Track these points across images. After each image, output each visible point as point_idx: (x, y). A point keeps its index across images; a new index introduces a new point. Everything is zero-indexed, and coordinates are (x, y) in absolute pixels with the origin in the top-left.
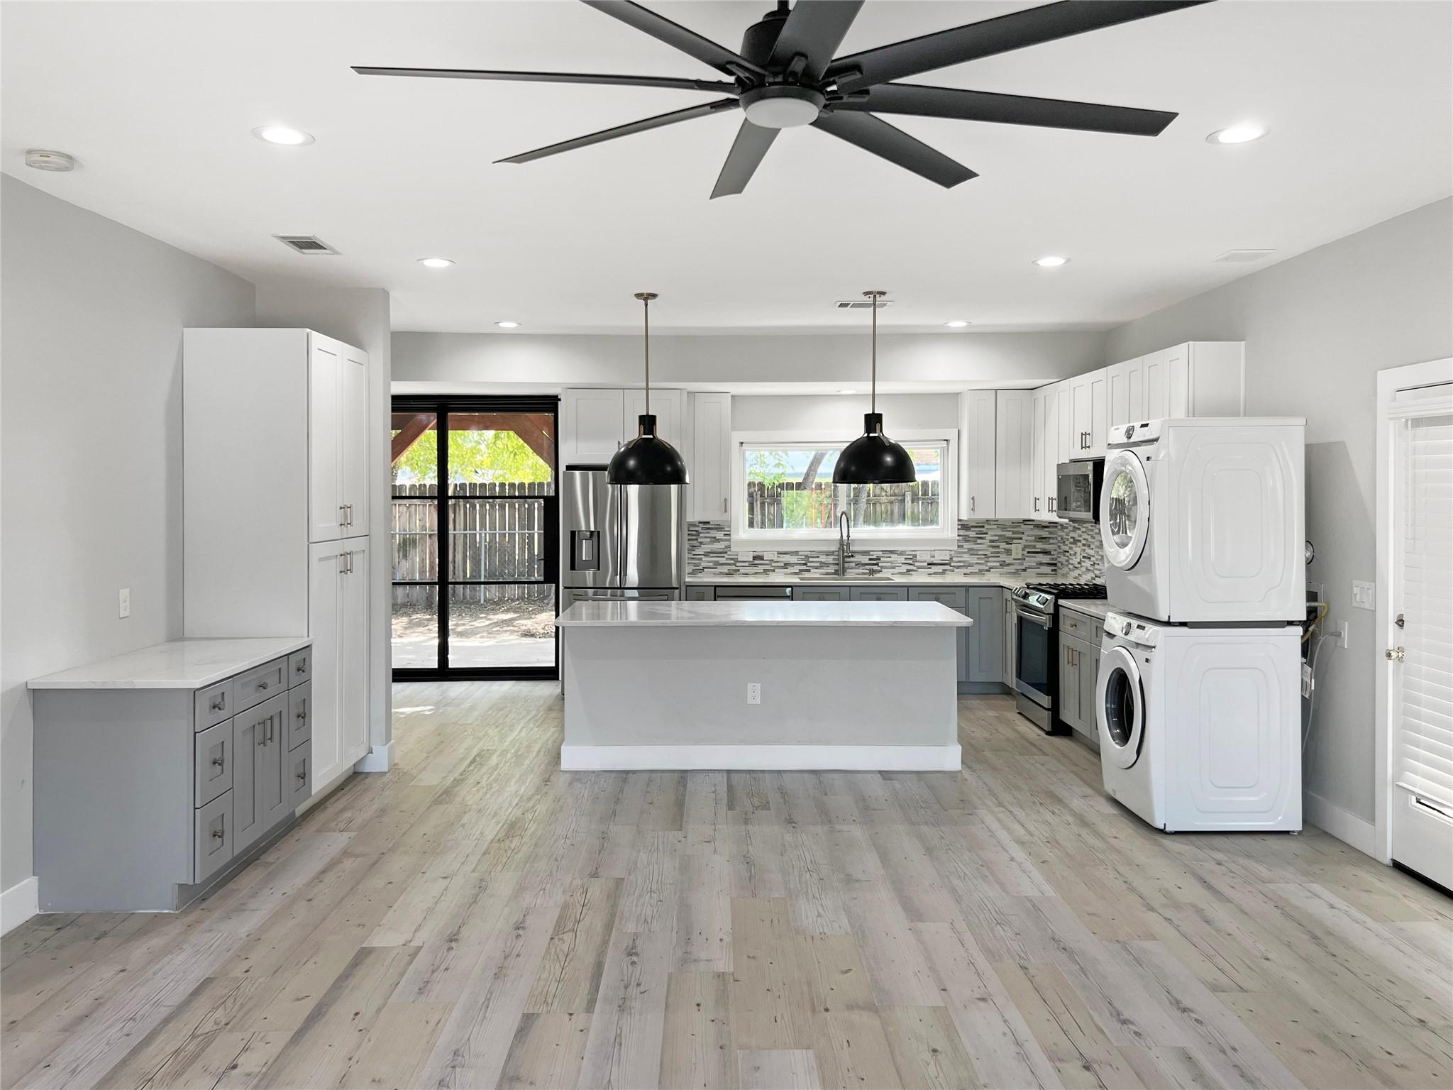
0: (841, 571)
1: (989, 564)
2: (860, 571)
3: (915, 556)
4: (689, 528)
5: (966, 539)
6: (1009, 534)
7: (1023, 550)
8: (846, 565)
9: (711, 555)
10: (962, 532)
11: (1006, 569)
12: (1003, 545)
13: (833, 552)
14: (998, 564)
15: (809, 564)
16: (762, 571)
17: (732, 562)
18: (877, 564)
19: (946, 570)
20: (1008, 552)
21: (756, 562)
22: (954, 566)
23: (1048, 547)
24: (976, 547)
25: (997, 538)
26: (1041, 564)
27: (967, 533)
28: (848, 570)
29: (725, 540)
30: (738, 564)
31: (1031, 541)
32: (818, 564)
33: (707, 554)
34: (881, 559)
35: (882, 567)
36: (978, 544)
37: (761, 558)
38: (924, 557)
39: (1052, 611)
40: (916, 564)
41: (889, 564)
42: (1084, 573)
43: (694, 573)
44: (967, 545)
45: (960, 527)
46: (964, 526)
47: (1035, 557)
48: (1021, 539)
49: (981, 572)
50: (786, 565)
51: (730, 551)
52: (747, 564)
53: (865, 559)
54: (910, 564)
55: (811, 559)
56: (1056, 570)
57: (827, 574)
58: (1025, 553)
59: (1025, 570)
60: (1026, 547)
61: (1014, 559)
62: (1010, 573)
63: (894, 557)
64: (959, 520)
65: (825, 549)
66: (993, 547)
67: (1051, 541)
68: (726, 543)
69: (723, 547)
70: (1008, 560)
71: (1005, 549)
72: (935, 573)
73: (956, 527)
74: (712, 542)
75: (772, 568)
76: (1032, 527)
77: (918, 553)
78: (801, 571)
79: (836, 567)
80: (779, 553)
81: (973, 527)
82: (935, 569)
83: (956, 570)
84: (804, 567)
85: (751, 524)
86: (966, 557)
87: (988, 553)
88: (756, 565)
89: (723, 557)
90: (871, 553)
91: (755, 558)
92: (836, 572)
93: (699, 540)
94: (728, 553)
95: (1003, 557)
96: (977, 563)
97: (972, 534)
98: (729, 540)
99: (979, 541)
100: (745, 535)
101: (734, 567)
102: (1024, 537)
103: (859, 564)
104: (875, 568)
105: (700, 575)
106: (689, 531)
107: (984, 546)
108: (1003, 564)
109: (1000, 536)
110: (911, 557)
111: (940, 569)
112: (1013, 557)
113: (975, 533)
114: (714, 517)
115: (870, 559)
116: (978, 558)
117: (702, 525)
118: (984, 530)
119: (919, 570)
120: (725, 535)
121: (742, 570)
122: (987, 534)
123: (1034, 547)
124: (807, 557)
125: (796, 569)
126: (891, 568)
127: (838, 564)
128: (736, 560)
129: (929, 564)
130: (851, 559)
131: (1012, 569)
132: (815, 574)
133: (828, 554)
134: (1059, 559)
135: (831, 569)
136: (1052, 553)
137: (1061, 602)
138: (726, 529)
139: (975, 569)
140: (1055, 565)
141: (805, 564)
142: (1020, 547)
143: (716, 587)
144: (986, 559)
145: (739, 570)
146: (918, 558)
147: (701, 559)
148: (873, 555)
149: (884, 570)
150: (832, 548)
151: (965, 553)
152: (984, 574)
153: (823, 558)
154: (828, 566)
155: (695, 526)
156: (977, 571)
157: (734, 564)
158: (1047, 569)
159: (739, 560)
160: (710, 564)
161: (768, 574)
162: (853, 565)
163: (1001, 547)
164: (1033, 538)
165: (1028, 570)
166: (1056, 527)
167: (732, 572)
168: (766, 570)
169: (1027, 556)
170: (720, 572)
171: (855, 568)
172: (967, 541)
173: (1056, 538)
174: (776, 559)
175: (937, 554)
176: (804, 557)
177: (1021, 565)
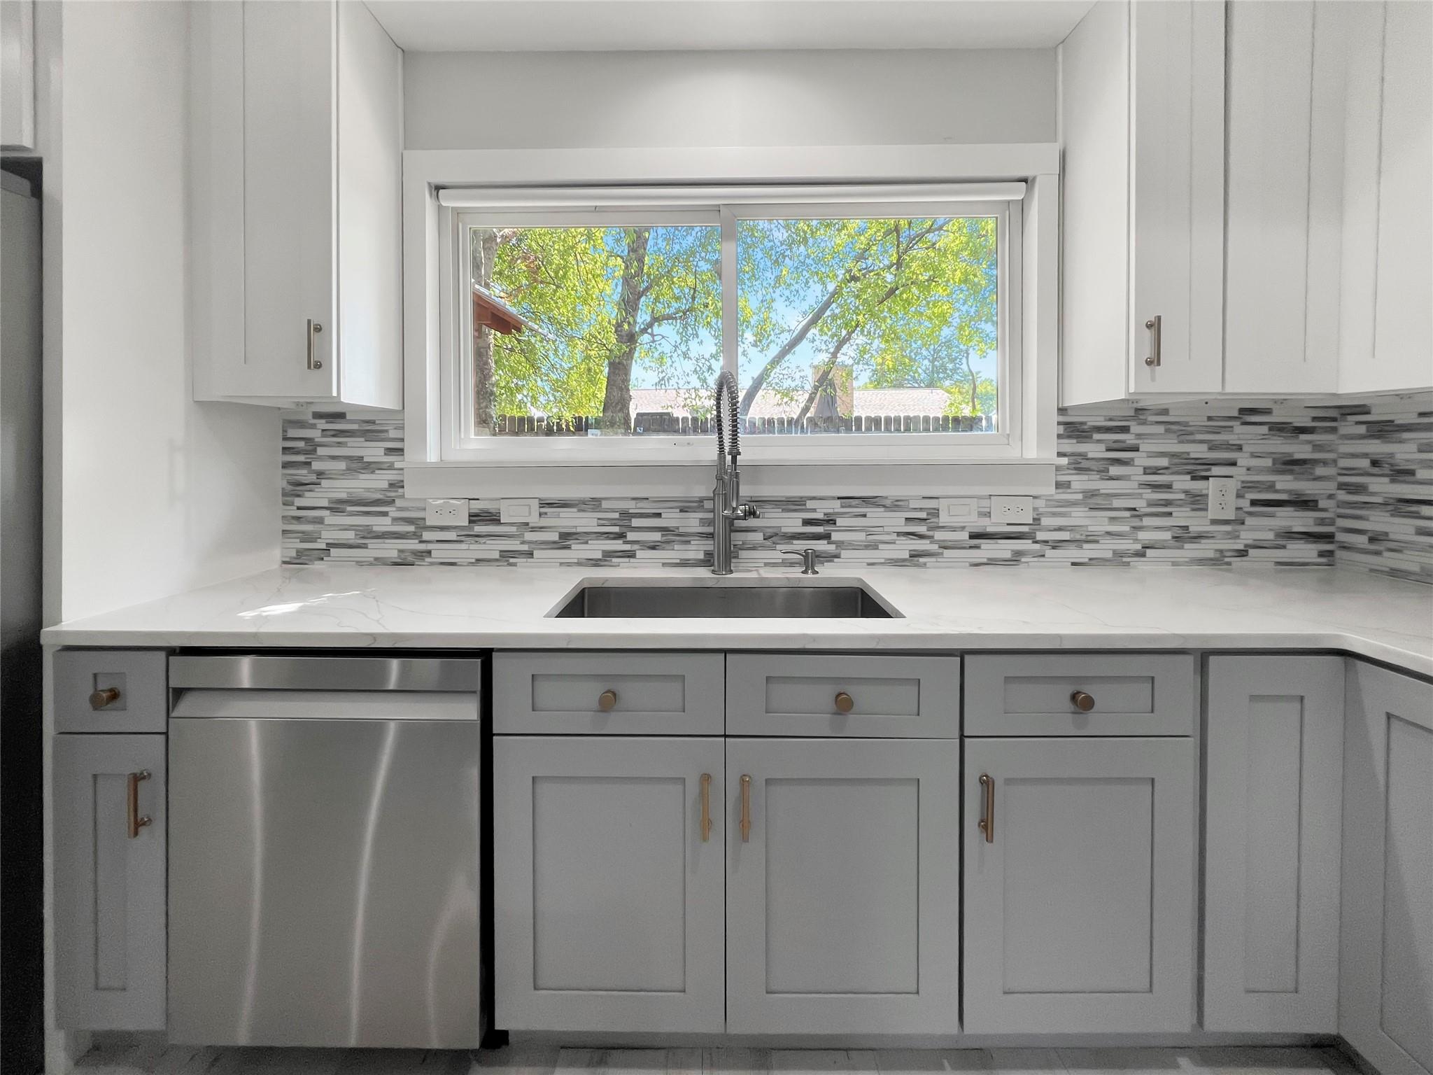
0: (724, 557)
1: (1143, 535)
2: (776, 555)
3: (935, 513)
4: (285, 431)
5: (1079, 464)
6: (1198, 451)
7: (1239, 496)
8: (738, 538)
9: (349, 509)
10: (1071, 446)
11: (1193, 551)
12: (1182, 483)
13: (701, 500)
14: (1167, 536)
15: (631, 536)
17: (411, 528)
18: (827, 537)
19: (1021, 552)
20: (1197, 501)
21: (478, 529)
22: (1046, 542)
23: (1307, 487)
24: (1107, 486)
25: (1164, 462)
26: (1290, 535)
27: (1080, 446)
28: (743, 554)
29: (391, 467)
30: (427, 535)
31: (1260, 470)
32: (657, 536)
33: (337, 507)
34: (840, 522)
35: (839, 544)
36: (1112, 478)
37: (492, 518)
40: (939, 535)
41: (861, 536)
44: (1080, 482)
45: (1061, 429)
46: (1073, 427)
47: (1272, 516)
48: (1234, 464)
49: (1118, 560)
52: (452, 535)
53: (792, 522)
54: (921, 537)
55: (636, 522)
56: (1330, 553)
58: (1245, 503)
59: (1242, 553)
60: (1248, 486)
61: (1214, 522)
62: (1201, 561)
63: (876, 516)
64: (1062, 411)
65: (675, 492)
66: (1155, 487)
67: (1320, 471)
68: (392, 475)
70: (1197, 524)
71: (1186, 492)
72: (992, 562)
73: (1056, 430)
74: (350, 473)
75: (525, 547)
76: (1265, 429)
77: (942, 505)
78: (608, 555)
79: (709, 545)
80: (546, 504)
81: (1099, 429)
82: (989, 549)
83: (1050, 553)
84: (618, 545)
86: (1080, 517)
87: (1140, 504)
88: (478, 539)
89: (385, 514)
90: (810, 504)
91: (475, 518)
92: (710, 560)
93: (316, 466)
94: (399, 503)
95: (1182, 517)
96: (1108, 533)
97: (1095, 450)
98: (400, 466)
99: (1114, 470)
101: (413, 545)
102: (1243, 460)
103: (774, 537)
104: (821, 546)
105: (318, 566)
106: (285, 439)
107: (1128, 485)
108: (1183, 536)
109: (1173, 455)
110: (923, 515)
111: (1004, 549)
112: (1212, 513)
113: (1102, 447)
115: (807, 522)
116: (1112, 519)
117: (322, 424)
118: (1129, 439)
119: (947, 553)
120: (389, 451)
121: (439, 553)
122: (1137, 450)
123: (1271, 487)
124: (626, 515)
126: (867, 547)
127: (714, 536)
128: (420, 525)
129: (973, 536)
130: (751, 522)
131: (1206, 549)
133: (685, 508)
134: (1342, 523)
135: (696, 551)
136: (1322, 504)
138: (391, 436)
139: (1105, 549)
140: (1329, 537)
141: (621, 536)
142: (1232, 486)
144: (1136, 522)
145: (429, 552)
146: (944, 519)
147: (320, 521)
148: (814, 510)
149: (844, 554)
150: (702, 490)
151: (1074, 504)
152: (1128, 564)
153: (671, 519)
154: (688, 542)
155: (301, 424)
156: (1109, 555)
157: (416, 536)
158: (1309, 551)
159: (428, 523)
160: (350, 536)
161: (514, 565)
162: (758, 537)
163: (1175, 486)
164: (1268, 462)
165: (1251, 551)
166: (1334, 430)
167: (410, 559)
168: (507, 557)
169: (1250, 514)
170: (376, 559)
171: (763, 547)
172: (1080, 470)
173: (1335, 461)
174: (534, 520)
175: (996, 505)
176: (616, 515)
177: (1233, 535)
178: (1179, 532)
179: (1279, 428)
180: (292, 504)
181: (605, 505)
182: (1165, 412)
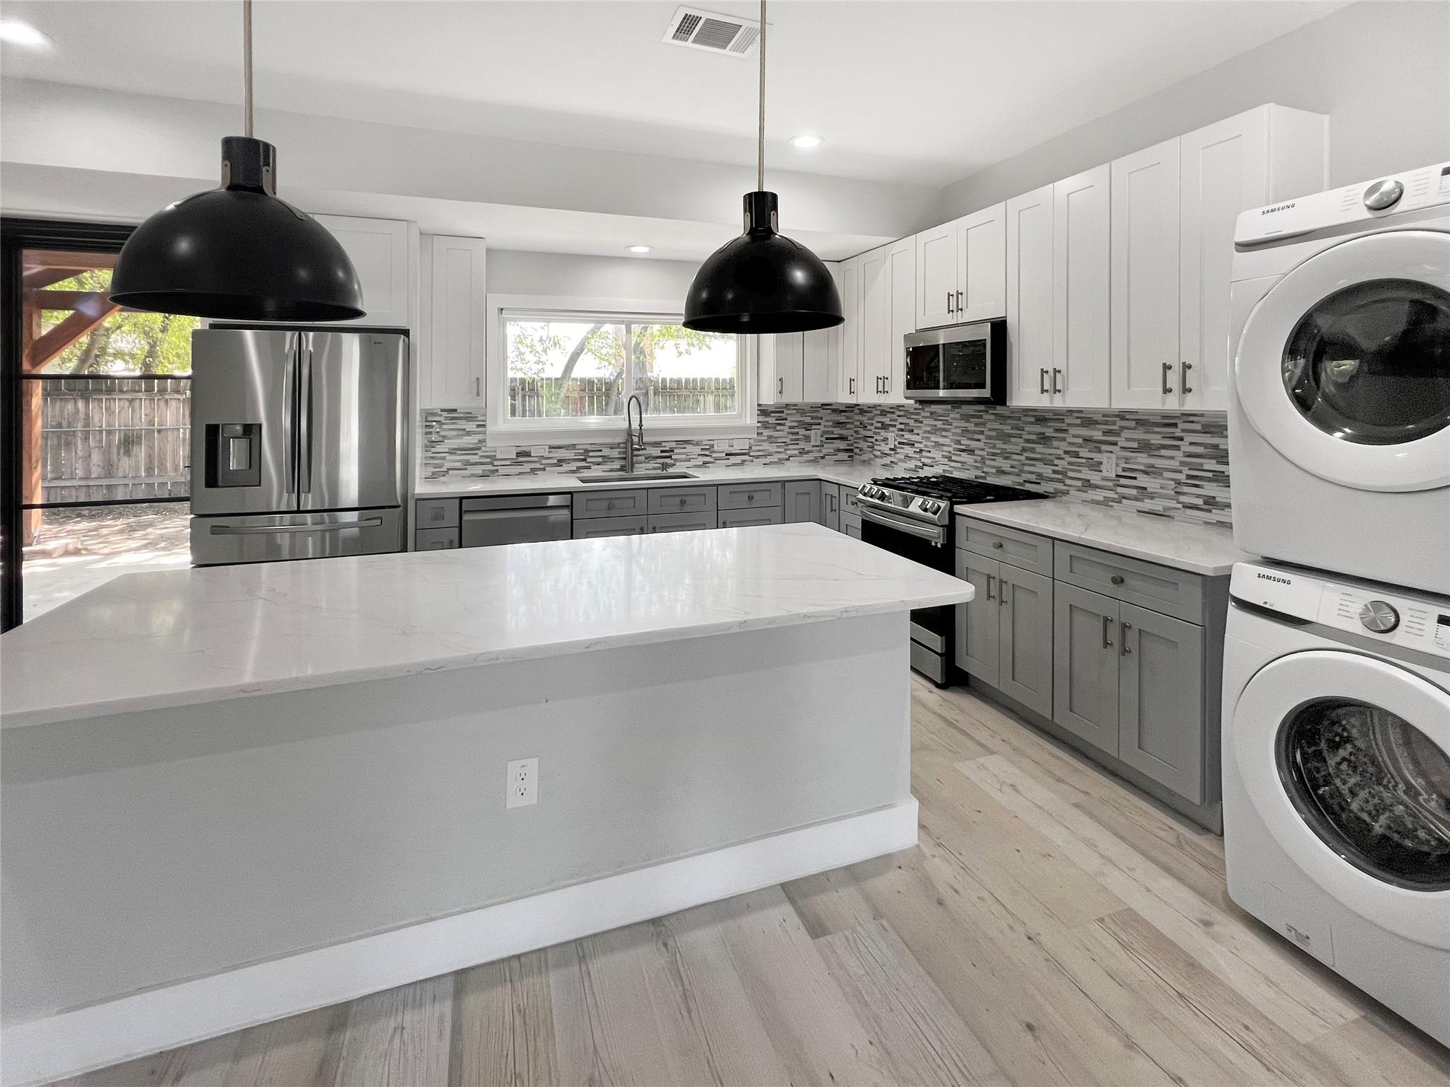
0: (628, 467)
1: (788, 452)
2: (651, 465)
3: (712, 446)
4: (426, 418)
5: (766, 426)
6: (808, 420)
7: (821, 436)
8: (635, 459)
9: (458, 452)
10: (762, 419)
11: (806, 457)
12: (802, 432)
13: (619, 444)
14: (797, 452)
15: (589, 460)
16: (529, 470)
17: (489, 460)
18: (670, 457)
19: (745, 461)
20: (807, 438)
21: (521, 459)
22: (754, 456)
23: (844, 432)
24: (776, 434)
25: (796, 424)
26: (839, 450)
27: (767, 419)
28: (636, 465)
29: (479, 433)
30: (496, 463)
31: (828, 426)
32: (600, 459)
33: (452, 452)
34: (675, 451)
35: (675, 460)
36: (778, 431)
37: (528, 454)
38: (721, 447)
39: (946, 519)
40: (714, 455)
41: (684, 456)
42: (901, 460)
43: (433, 477)
44: (766, 433)
45: (759, 412)
46: (764, 412)
47: (833, 443)
48: (820, 424)
49: (780, 461)
50: (560, 462)
51: (485, 446)
52: (508, 463)
53: (656, 452)
54: (707, 456)
55: (591, 454)
56: (852, 456)
57: (612, 470)
58: (823, 439)
59: (823, 458)
60: (825, 432)
61: (813, 446)
62: (810, 461)
63: (689, 448)
64: (759, 405)
65: (609, 440)
66: (792, 433)
67: (848, 426)
68: (480, 437)
69: (476, 441)
70: (808, 447)
71: (803, 435)
72: (734, 465)
73: (757, 412)
74: (459, 436)
75: (542, 466)
76: (830, 411)
77: (715, 443)
78: (579, 468)
79: (623, 462)
80: (551, 447)
81: (774, 412)
82: (733, 460)
83: (755, 460)
84: (583, 464)
85: (513, 413)
86: (766, 446)
87: (788, 440)
88: (520, 464)
89: (476, 454)
90: (663, 444)
91: (519, 454)
92: (622, 469)
93: (442, 433)
94: (483, 449)
96: (776, 452)
97: (771, 420)
98: (484, 433)
99: (778, 428)
100: (505, 426)
101: (490, 467)
102: (823, 422)
103: (649, 458)
104: (668, 461)
105: (442, 479)
106: (426, 421)
107: (783, 433)
108: (803, 452)
109: (799, 421)
110: (708, 447)
111: (738, 459)
112: (812, 443)
113: (774, 419)
114: (461, 402)
115: (662, 452)
116: (778, 446)
117: (445, 414)
118: (783, 415)
119: (717, 461)
120: (478, 426)
121: (502, 471)
122: (786, 419)
123: (832, 433)
124: (587, 451)
125: (573, 466)
126: (686, 461)
127: (625, 458)
128: (493, 458)
129: (727, 455)
130: (641, 452)
131: (810, 457)
132: (596, 472)
133: (612, 447)
134: (856, 445)
135: (617, 465)
136: (849, 438)
137: (961, 509)
138: (479, 419)
139: (775, 458)
140: (851, 450)
141: (584, 460)
142: (819, 432)
143: (461, 498)
144: (786, 447)
145: (497, 470)
146: (716, 448)
147: (444, 458)
148: (665, 447)
149: (677, 463)
150: (619, 440)
151: (764, 441)
152: (783, 463)
153: (606, 452)
154: (613, 461)
155: (435, 414)
156: (776, 460)
157: (491, 463)
158: (844, 456)
159: (497, 458)
160: (459, 465)
161: (537, 474)
162: (642, 458)
163: (800, 433)
164: (831, 423)
165: (826, 457)
166: (853, 411)
167: (488, 473)
168: (533, 471)
169: (826, 443)
170: (472, 474)
171: (645, 462)
172: (766, 428)
173: (853, 423)
174: (546, 454)
175: (735, 443)
176: (583, 451)
177: (820, 451)
178: (801, 451)
179: (834, 411)
180: (430, 451)
181: (578, 447)
182: (796, 405)
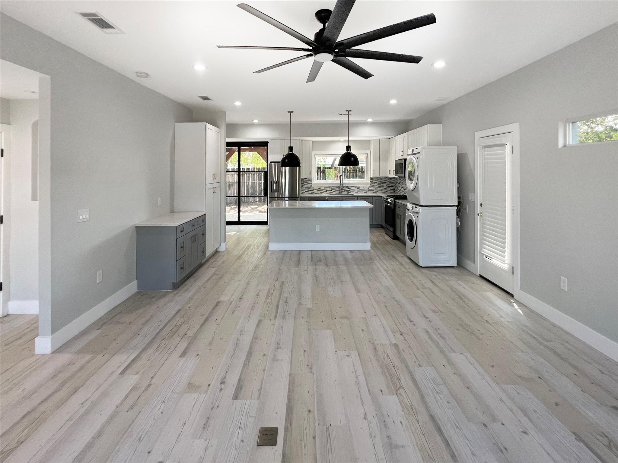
0: (340, 192)
1: (378, 190)
2: (345, 192)
3: (359, 188)
4: (302, 180)
6: (383, 181)
7: (386, 186)
8: (342, 190)
11: (382, 191)
12: (381, 184)
14: (380, 190)
15: (332, 190)
16: (320, 193)
18: (349, 190)
19: (367, 192)
20: (383, 186)
21: (319, 190)
23: (393, 185)
24: (375, 185)
26: (391, 190)
27: (372, 181)
28: (342, 192)
32: (334, 190)
33: (306, 188)
34: (351, 189)
35: (351, 191)
37: (320, 189)
38: (361, 188)
39: (394, 203)
40: (360, 190)
42: (402, 192)
43: (303, 193)
44: (372, 184)
46: (372, 179)
49: (376, 192)
50: (327, 191)
51: (312, 187)
52: (316, 190)
53: (347, 189)
54: (358, 190)
57: (337, 193)
59: (387, 192)
63: (354, 188)
66: (379, 185)
67: (394, 183)
68: (311, 184)
69: (310, 186)
73: (370, 179)
74: (307, 184)
76: (389, 179)
79: (339, 191)
80: (325, 187)
81: (374, 179)
83: (370, 191)
84: (331, 191)
85: (318, 179)
86: (372, 188)
87: (378, 187)
89: (310, 188)
90: (348, 187)
91: (318, 189)
92: (339, 193)
93: (304, 183)
95: (382, 188)
96: (375, 189)
97: (374, 181)
98: (312, 183)
99: (375, 183)
100: (316, 182)
101: (313, 191)
102: (387, 182)
103: (345, 190)
107: (376, 185)
109: (381, 182)
111: (365, 191)
112: (384, 188)
114: (308, 177)
117: (305, 179)
119: (360, 192)
120: (311, 182)
121: (315, 192)
122: (377, 181)
123: (389, 185)
124: (332, 188)
125: (329, 192)
126: (353, 191)
127: (339, 190)
128: (313, 189)
129: (363, 190)
130: (343, 189)
131: (383, 191)
132: (334, 193)
133: (337, 187)
134: (396, 188)
135: (338, 192)
136: (394, 187)
137: (396, 200)
138: (311, 180)
139: (374, 191)
140: (394, 190)
143: (308, 197)
150: (339, 186)
153: (336, 189)
160: (307, 191)
164: (389, 182)
166: (395, 179)
167: (312, 193)
169: (388, 188)
170: (309, 193)
175: (365, 187)
177: (386, 190)
180: (302, 187)
181: (330, 187)
182: (380, 178)
